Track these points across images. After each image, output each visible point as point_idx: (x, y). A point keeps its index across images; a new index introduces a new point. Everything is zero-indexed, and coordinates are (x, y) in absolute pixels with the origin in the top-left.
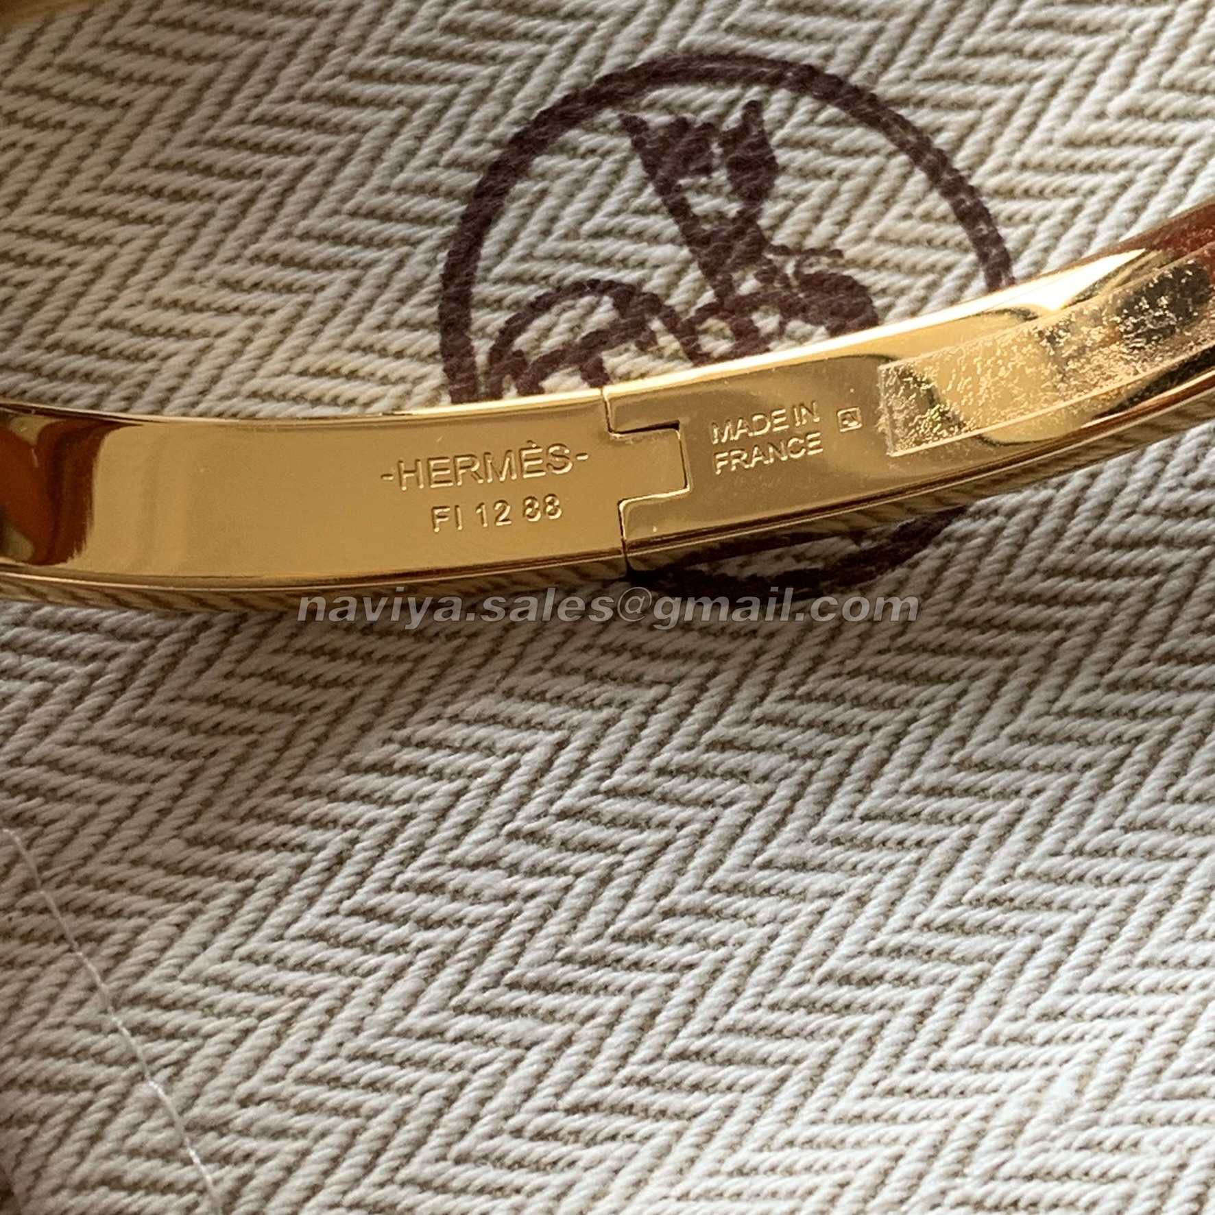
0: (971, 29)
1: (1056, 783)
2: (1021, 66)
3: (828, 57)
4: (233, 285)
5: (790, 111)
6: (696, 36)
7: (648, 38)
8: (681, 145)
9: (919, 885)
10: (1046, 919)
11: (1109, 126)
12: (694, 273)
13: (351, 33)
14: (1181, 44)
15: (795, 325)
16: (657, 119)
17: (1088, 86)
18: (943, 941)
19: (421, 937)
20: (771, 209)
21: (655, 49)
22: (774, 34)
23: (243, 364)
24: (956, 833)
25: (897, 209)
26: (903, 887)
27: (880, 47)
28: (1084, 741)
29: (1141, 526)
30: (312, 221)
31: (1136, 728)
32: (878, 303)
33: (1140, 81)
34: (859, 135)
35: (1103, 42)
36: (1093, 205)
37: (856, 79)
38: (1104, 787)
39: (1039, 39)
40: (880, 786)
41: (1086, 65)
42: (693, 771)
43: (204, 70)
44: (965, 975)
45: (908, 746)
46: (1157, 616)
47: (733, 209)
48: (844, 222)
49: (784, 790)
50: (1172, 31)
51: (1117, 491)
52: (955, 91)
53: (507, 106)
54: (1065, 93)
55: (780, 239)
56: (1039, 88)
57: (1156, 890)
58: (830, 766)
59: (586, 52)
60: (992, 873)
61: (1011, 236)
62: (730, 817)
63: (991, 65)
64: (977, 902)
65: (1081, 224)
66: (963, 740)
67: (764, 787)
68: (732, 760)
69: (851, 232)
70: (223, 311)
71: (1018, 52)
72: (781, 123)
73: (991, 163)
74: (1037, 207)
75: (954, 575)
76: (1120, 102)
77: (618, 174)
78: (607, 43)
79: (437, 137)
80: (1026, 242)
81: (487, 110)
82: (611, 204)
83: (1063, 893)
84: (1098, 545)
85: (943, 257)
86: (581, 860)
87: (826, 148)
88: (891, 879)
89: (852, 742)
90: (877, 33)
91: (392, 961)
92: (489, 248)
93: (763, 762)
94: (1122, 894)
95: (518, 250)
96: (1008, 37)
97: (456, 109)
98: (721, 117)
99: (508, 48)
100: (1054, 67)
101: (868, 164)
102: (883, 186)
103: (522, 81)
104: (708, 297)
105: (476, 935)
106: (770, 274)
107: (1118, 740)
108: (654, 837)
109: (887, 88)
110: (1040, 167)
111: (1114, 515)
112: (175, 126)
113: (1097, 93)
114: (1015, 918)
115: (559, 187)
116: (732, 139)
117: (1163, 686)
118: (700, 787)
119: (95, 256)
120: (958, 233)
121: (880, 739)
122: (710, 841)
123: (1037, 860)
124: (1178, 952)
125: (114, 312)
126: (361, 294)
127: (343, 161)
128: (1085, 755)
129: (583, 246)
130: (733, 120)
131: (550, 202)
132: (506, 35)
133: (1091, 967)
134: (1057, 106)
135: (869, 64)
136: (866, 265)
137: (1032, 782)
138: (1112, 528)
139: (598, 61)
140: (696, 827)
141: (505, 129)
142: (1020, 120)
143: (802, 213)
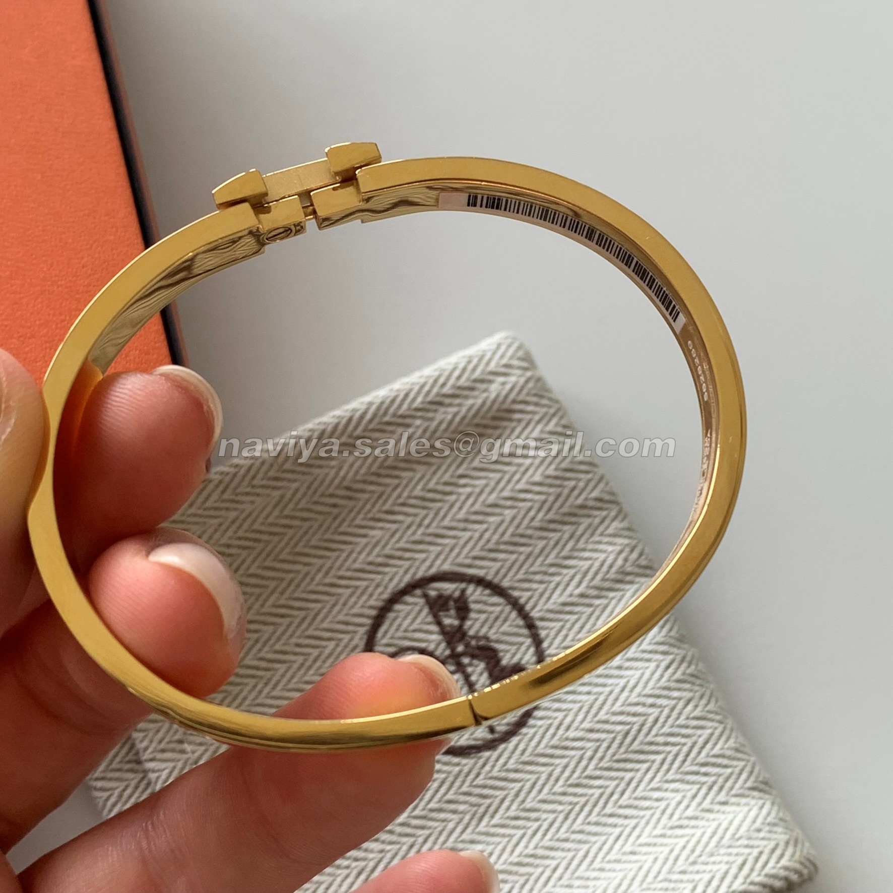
0: (532, 565)
1: (551, 817)
2: (547, 578)
3: (487, 574)
4: (298, 645)
5: (474, 591)
6: (446, 567)
7: (431, 567)
8: (441, 602)
9: (509, 849)
10: (547, 862)
11: (573, 599)
12: (443, 645)
13: (338, 564)
14: (596, 574)
15: (475, 662)
16: (433, 593)
17: (568, 585)
18: (515, 869)
19: (354, 864)
20: (468, 623)
21: (433, 571)
22: (470, 566)
23: (302, 671)
24: (521, 832)
25: (508, 623)
26: (504, 850)
27: (503, 571)
28: (560, 803)
29: (580, 734)
30: (325, 625)
31: (575, 800)
32: (501, 654)
33: (584, 584)
34: (496, 599)
35: (572, 571)
36: (568, 625)
37: (496, 581)
38: (566, 818)
39: (552, 570)
40: (498, 816)
41: (567, 578)
42: (440, 810)
43: (291, 576)
44: (522, 880)
45: (506, 803)
46: (584, 763)
47: (456, 623)
48: (490, 628)
49: (467, 817)
50: (593, 570)
51: (573, 721)
52: (526, 585)
53: (386, 587)
54: (561, 588)
55: (471, 633)
56: (552, 586)
57: (581, 854)
58: (482, 810)
59: (412, 571)
60: (532, 845)
61: (543, 633)
62: (451, 825)
63: (538, 577)
64: (527, 856)
65: (564, 632)
66: (523, 801)
67: (461, 816)
68: (452, 807)
69: (493, 630)
70: (296, 654)
71: (545, 573)
72: (472, 594)
73: (538, 608)
74: (551, 624)
75: (521, 747)
76: (577, 591)
77: (420, 611)
78: (418, 568)
79: (364, 598)
80: (547, 636)
81: (380, 590)
82: (418, 621)
83: (552, 853)
84: (567, 739)
85: (521, 639)
86: (404, 840)
87: (485, 603)
88: (500, 847)
89: (488, 801)
90: (502, 567)
91: (346, 872)
92: (380, 634)
93: (462, 808)
94: (571, 854)
95: (389, 635)
96: (544, 569)
97: (371, 589)
98: (454, 592)
99: (387, 570)
100: (557, 579)
101: (498, 609)
102: (503, 616)
103: (391, 580)
104: (448, 652)
105: (372, 864)
106: (467, 645)
107: (570, 803)
108: (427, 832)
109: (506, 584)
110: (551, 611)
111: (572, 729)
112: (282, 593)
113: (570, 588)
114: (538, 861)
115: (402, 615)
116: (457, 601)
117: (585, 786)
118: (442, 816)
119: (256, 636)
120: (525, 631)
121: (497, 801)
122: (445, 834)
123: (546, 842)
124: (587, 874)
125: (262, 654)
126: (339, 649)
127: (334, 605)
128: (560, 808)
129: (409, 635)
130: (457, 594)
131: (399, 620)
132: (386, 565)
133: (560, 878)
134: (558, 592)
135: (500, 576)
136: (497, 641)
137: (544, 816)
138: (572, 734)
139: (415, 574)
140: (439, 829)
141: (386, 596)
142: (546, 595)
143: (478, 625)
